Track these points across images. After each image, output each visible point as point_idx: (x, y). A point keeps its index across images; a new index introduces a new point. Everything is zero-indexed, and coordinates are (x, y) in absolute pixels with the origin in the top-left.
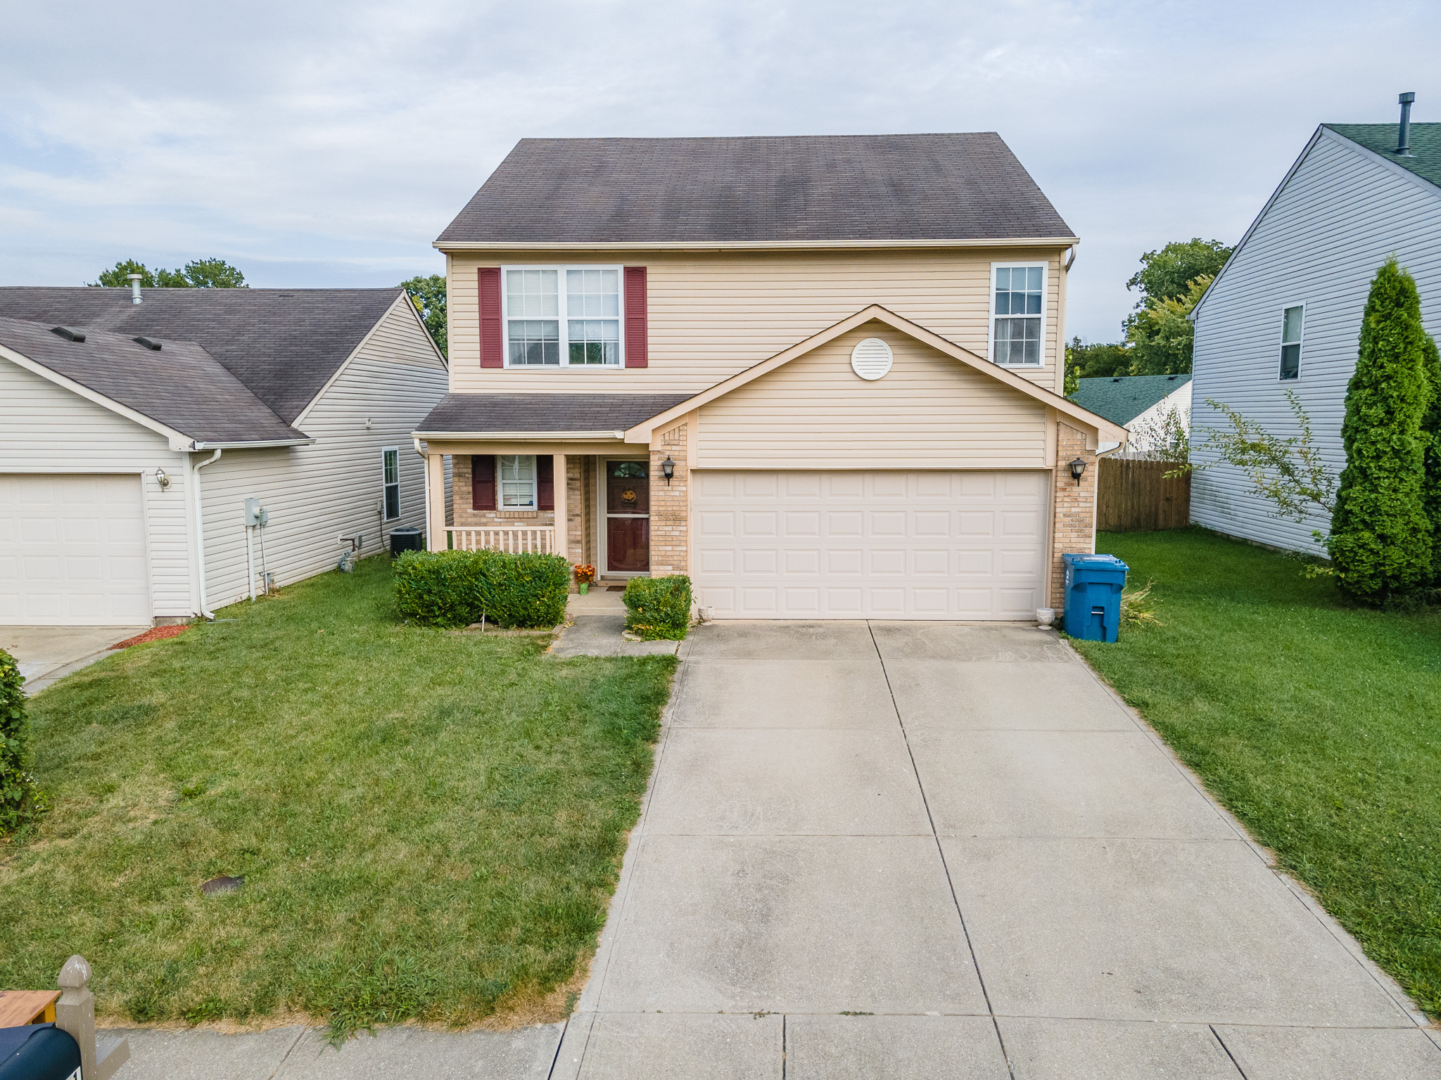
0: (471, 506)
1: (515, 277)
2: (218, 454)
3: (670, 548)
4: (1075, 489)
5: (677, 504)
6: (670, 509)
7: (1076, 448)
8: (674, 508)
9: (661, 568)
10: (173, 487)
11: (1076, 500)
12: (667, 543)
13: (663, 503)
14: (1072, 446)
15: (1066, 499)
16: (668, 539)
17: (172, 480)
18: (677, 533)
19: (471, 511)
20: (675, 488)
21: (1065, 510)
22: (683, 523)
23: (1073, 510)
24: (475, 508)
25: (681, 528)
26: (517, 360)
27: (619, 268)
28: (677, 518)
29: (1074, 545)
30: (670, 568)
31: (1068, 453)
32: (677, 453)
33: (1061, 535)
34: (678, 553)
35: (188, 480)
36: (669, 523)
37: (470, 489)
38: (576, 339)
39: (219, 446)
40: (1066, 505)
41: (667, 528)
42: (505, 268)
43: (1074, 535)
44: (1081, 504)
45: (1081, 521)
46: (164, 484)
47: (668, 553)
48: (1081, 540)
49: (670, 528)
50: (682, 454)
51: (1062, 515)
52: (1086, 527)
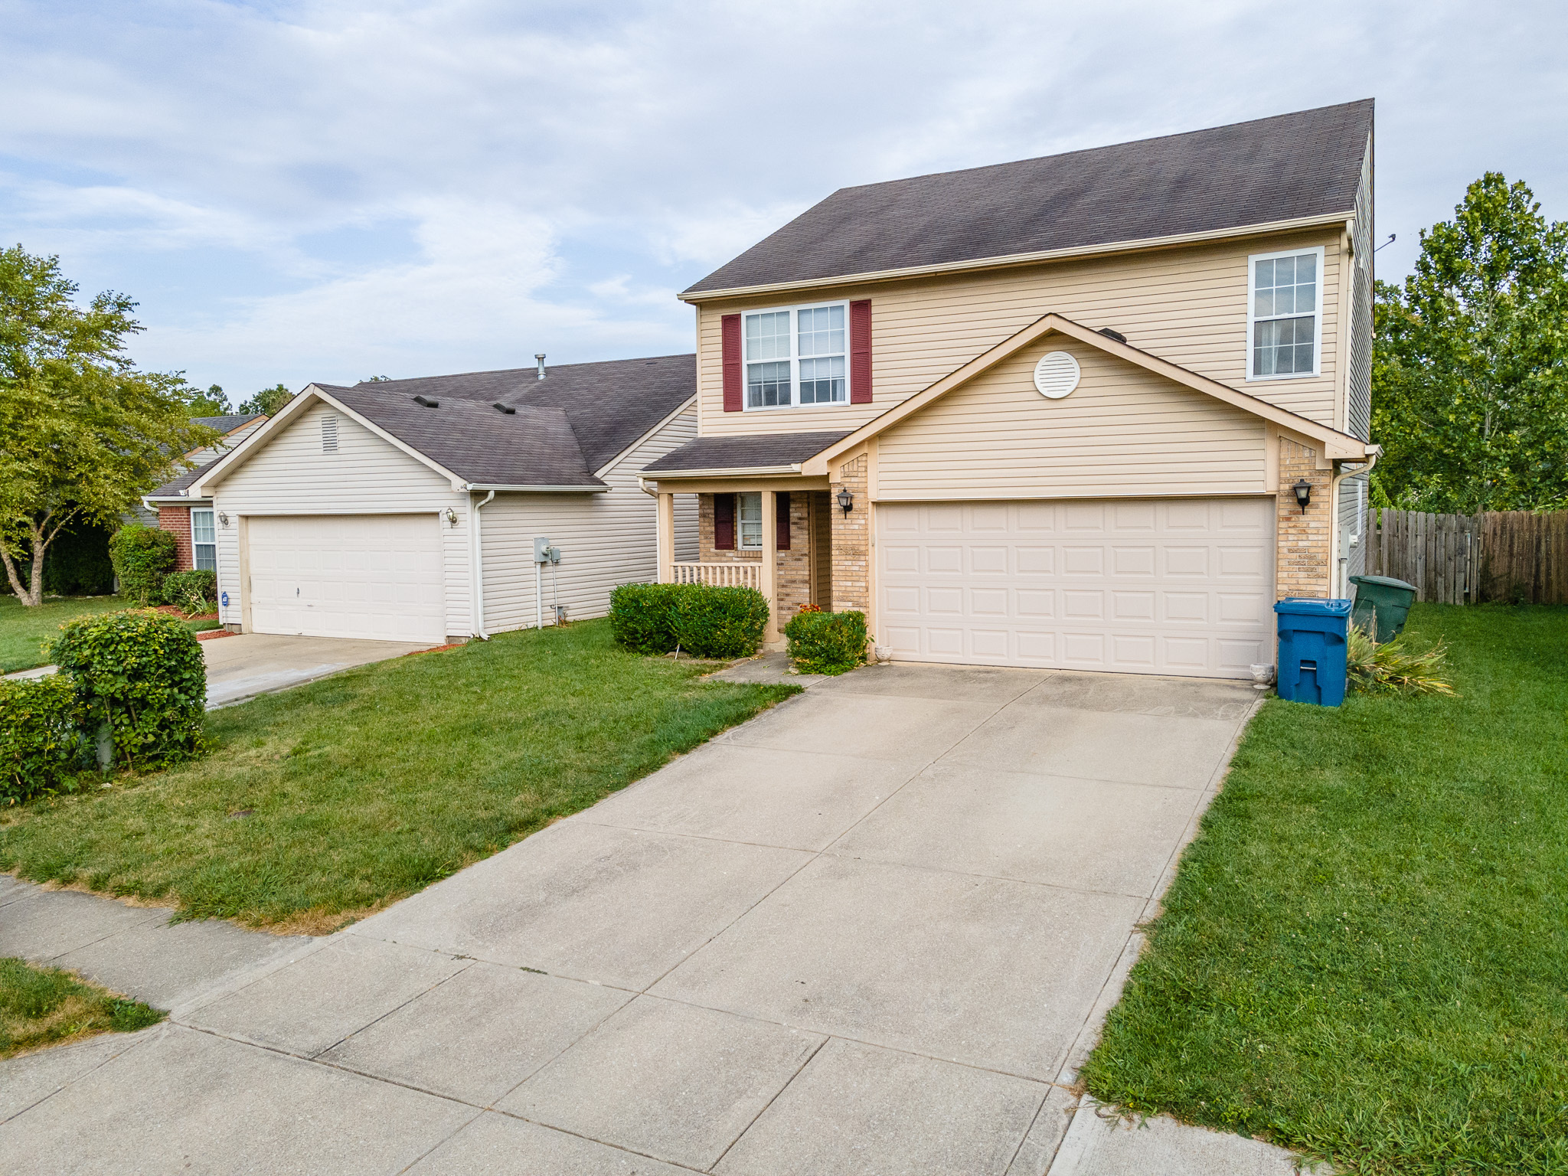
0: (714, 545)
1: (752, 322)
2: (491, 495)
3: (850, 584)
4: (1302, 518)
5: (855, 537)
6: (850, 543)
7: (1303, 467)
8: (854, 542)
9: (842, 604)
10: (460, 524)
11: (1304, 532)
12: (848, 578)
13: (843, 537)
14: (1298, 465)
15: (1291, 531)
16: (849, 575)
17: (460, 518)
18: (857, 568)
19: (713, 550)
20: (855, 522)
21: (1289, 544)
22: (862, 558)
23: (1301, 544)
24: (717, 548)
25: (861, 563)
26: (755, 401)
27: (845, 303)
28: (856, 553)
29: (1303, 588)
30: (850, 604)
31: (1293, 474)
32: (855, 485)
33: (1285, 575)
34: (857, 589)
35: (470, 517)
36: (849, 557)
37: (713, 529)
38: (807, 378)
39: (493, 488)
40: (1291, 538)
41: (846, 563)
42: (745, 313)
43: (1302, 574)
44: (1311, 537)
45: (1311, 558)
46: (453, 521)
47: (849, 589)
48: (1313, 581)
49: (850, 563)
50: (860, 485)
51: (1285, 550)
52: (1318, 564)
